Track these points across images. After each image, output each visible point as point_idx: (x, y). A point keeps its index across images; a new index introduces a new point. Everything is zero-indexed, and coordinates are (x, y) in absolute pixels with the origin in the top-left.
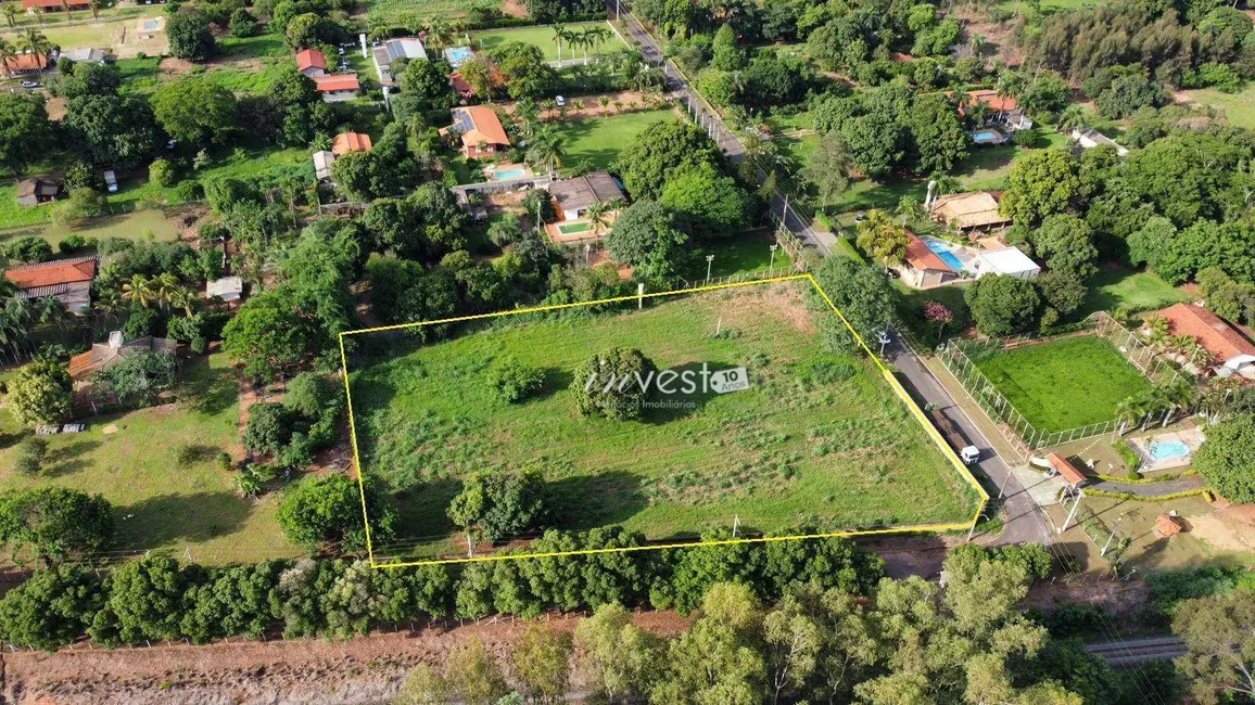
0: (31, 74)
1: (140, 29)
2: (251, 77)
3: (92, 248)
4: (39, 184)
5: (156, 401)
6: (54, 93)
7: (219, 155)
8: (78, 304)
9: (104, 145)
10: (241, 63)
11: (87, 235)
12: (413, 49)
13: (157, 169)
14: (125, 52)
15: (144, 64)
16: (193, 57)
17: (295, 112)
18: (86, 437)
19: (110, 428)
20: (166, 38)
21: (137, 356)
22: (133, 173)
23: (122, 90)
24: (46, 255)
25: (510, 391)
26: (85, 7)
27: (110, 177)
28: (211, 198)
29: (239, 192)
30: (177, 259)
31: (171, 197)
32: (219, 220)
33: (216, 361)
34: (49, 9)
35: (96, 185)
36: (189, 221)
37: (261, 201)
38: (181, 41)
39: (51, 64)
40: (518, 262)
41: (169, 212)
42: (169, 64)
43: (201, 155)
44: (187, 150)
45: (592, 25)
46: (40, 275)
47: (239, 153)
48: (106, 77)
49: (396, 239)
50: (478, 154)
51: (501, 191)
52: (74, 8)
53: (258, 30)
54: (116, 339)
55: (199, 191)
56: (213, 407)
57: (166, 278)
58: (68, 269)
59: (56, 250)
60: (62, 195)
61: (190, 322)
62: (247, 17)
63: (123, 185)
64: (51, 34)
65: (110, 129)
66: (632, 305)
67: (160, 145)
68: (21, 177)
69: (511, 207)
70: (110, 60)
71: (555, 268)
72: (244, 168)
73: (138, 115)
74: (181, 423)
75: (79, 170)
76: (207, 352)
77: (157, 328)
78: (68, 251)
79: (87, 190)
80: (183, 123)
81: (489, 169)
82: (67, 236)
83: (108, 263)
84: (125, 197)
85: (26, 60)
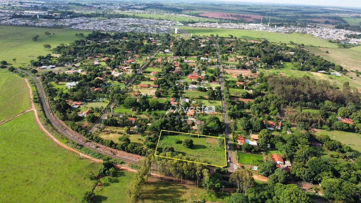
0: (136, 96)
1: (152, 92)
2: (163, 100)
3: (137, 117)
4: (133, 109)
5: (138, 134)
6: (138, 98)
7: (155, 109)
8: (133, 122)
9: (142, 106)
10: (163, 98)
11: (136, 116)
12: (187, 100)
13: (147, 110)
14: (149, 94)
15: (151, 96)
16: (157, 96)
17: (166, 106)
18: (130, 135)
19: (132, 135)
20: (154, 93)
21: (137, 128)
22: (144, 110)
23: (147, 99)
24: (131, 117)
25: (176, 142)
26: (146, 87)
27: (141, 110)
28: (152, 115)
29: (156, 114)
30: (145, 120)
31: (147, 114)
32: (151, 117)
33: (145, 132)
34: (141, 87)
35: (140, 110)
36: (148, 117)
37: (157, 115)
38: (156, 94)
39: (139, 94)
40: (185, 129)
41: (147, 115)
42: (154, 97)
43: (153, 109)
44: (152, 108)
45: (214, 101)
46: (130, 119)
47: (158, 110)
48: (145, 98)
49: (171, 122)
50: (188, 116)
51: (189, 121)
52: (145, 87)
53: (167, 94)
54: (136, 126)
55: (151, 113)
56: (143, 136)
57: (143, 121)
58: (133, 119)
59: (133, 117)
60: (135, 111)
61: (144, 127)
62: (167, 92)
63: (143, 111)
64: (140, 90)
65: (143, 104)
66: (197, 136)
67: (148, 107)
68: (131, 108)
69: (189, 123)
70: (147, 95)
71: (189, 130)
72: (158, 112)
73: (147, 103)
74: (140, 136)
75: (138, 108)
76: (145, 131)
77: (140, 126)
78: (134, 117)
79: (138, 111)
80: (152, 105)
81: (189, 118)
82: (134, 115)
83: (138, 119)
84: (142, 112)
85: (136, 94)
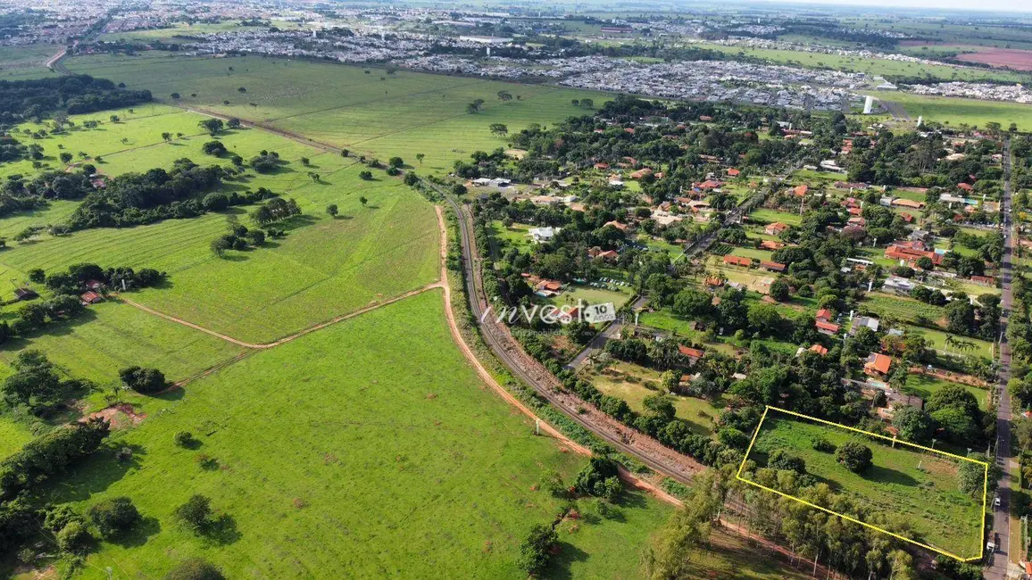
0: (713, 286)
1: (762, 281)
2: (792, 312)
3: (704, 350)
4: (698, 324)
5: (700, 398)
6: (718, 295)
7: (764, 336)
8: (693, 362)
9: (725, 318)
10: (794, 306)
11: (704, 345)
12: (873, 324)
13: (738, 333)
14: (751, 288)
15: (756, 295)
16: (775, 298)
17: (801, 330)
18: (677, 397)
19: (684, 398)
20: (769, 288)
21: (702, 381)
22: (730, 331)
23: (742, 302)
24: (689, 345)
25: (815, 444)
26: (746, 266)
27: (722, 329)
28: (752, 349)
29: (763, 350)
30: (729, 361)
31: (738, 343)
32: (749, 355)
33: (724, 395)
34: (732, 263)
35: (716, 330)
36: (740, 353)
37: (768, 355)
38: (774, 291)
39: (722, 285)
40: (850, 409)
41: (735, 348)
42: (765, 297)
43: (757, 333)
44: (753, 330)
46: (685, 350)
47: (771, 338)
48: (739, 296)
49: (807, 383)
50: (868, 373)
51: (868, 388)
52: (742, 265)
53: (810, 295)
54: (698, 375)
55: (749, 345)
56: (716, 407)
57: (722, 364)
58: (695, 352)
59: (693, 345)
60: (703, 330)
61: (722, 380)
62: (809, 289)
63: (724, 334)
64: (727, 273)
65: (730, 313)
66: (889, 443)
67: (744, 324)
68: (693, 320)
69: (869, 395)
70: (744, 290)
71: (863, 417)
72: (771, 344)
73: (741, 312)
74: (705, 405)
75: (713, 324)
76: (723, 391)
77: (712, 377)
78: (697, 347)
79: (712, 330)
80: (755, 319)
81: (870, 379)
82: (698, 342)
83: (707, 353)
84: (723, 338)
85: (714, 281)
